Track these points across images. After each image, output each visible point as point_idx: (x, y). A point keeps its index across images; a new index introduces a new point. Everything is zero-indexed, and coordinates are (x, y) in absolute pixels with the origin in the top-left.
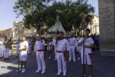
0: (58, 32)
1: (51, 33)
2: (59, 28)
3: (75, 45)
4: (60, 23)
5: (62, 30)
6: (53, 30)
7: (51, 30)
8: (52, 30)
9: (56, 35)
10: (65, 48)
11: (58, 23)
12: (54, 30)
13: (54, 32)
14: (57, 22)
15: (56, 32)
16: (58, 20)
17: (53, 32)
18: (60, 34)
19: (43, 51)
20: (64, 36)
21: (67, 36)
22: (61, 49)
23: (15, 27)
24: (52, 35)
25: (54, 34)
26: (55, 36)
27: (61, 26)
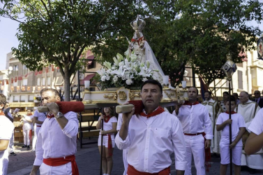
0: (138, 83)
1: (108, 84)
2: (141, 64)
3: (204, 134)
4: (147, 47)
5: (156, 74)
6: (115, 72)
7: (108, 71)
8: (112, 73)
9: (128, 91)
10: (167, 156)
11: (137, 47)
12: (120, 73)
13: (121, 82)
14: (134, 41)
15: (129, 82)
16: (138, 35)
17: (115, 80)
18: (145, 87)
19: (69, 165)
20: (165, 98)
21: (174, 99)
22: (146, 162)
23: (11, 68)
24: (110, 92)
25: (122, 89)
26: (125, 99)
27: (151, 58)
